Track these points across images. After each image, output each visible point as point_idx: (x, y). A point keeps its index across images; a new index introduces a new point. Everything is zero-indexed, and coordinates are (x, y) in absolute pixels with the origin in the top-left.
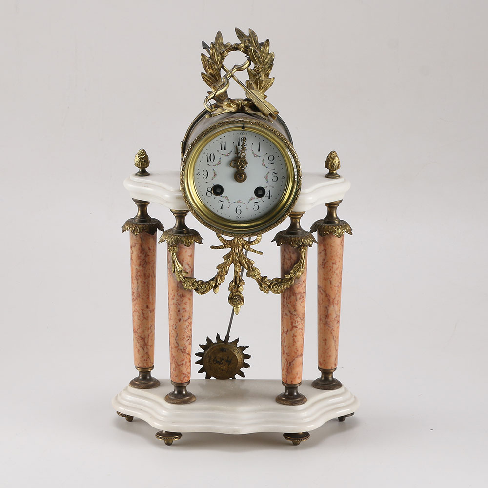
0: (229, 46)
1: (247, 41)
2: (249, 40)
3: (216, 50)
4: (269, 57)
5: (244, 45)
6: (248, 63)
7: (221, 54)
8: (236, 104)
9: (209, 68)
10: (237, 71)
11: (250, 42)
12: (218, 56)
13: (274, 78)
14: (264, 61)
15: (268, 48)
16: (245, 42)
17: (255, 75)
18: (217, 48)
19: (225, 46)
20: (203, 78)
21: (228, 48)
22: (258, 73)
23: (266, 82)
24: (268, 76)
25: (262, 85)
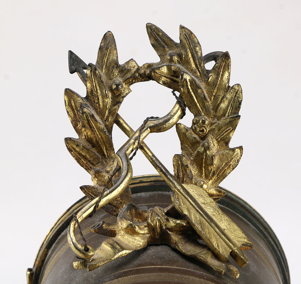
0: (134, 70)
1: (175, 58)
2: (180, 56)
3: (101, 82)
4: (229, 96)
5: (169, 68)
6: (179, 113)
7: (111, 90)
8: (149, 226)
9: (84, 126)
10: (151, 132)
11: (183, 61)
12: (105, 96)
13: (241, 148)
14: (216, 108)
15: (226, 75)
16: (171, 60)
17: (194, 144)
18: (104, 78)
19: (123, 70)
20: (70, 150)
21: (129, 75)
22: (204, 138)
23: (221, 160)
24: (227, 143)
25: (213, 168)
